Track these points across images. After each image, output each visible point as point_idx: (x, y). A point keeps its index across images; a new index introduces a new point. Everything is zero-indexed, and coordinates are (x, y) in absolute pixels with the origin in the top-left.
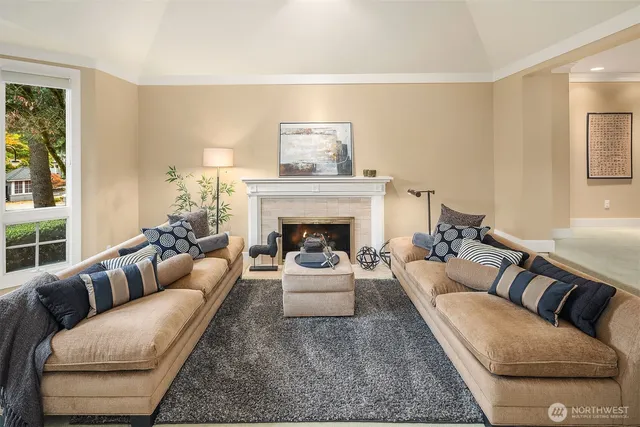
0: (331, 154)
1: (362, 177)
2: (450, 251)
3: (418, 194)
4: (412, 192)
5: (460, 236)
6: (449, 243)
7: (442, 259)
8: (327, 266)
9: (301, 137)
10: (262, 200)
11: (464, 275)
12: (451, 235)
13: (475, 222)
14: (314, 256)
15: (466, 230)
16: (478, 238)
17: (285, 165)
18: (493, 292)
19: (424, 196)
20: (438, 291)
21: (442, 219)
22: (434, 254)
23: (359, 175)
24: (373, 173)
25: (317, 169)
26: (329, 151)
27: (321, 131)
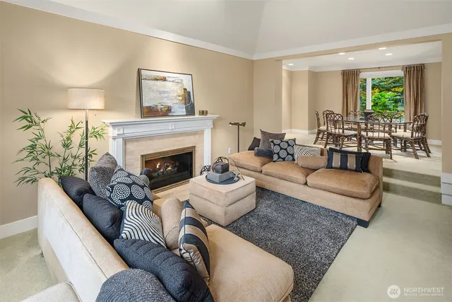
1: (199, 116)
2: (289, 154)
7: (285, 159)
9: (159, 83)
10: (126, 141)
12: (283, 145)
17: (146, 107)
20: (305, 175)
22: (279, 157)
23: (197, 114)
24: (206, 113)
25: (172, 110)
26: (179, 96)
27: (173, 79)
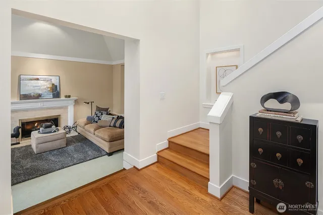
1: (64, 98)
2: (99, 119)
3: (88, 103)
4: (86, 103)
5: (102, 114)
6: (99, 117)
7: (97, 122)
8: (55, 131)
9: (33, 82)
11: (102, 124)
12: (99, 114)
13: (106, 110)
14: (48, 130)
15: (104, 112)
16: (107, 114)
17: (23, 95)
18: (110, 126)
19: (90, 103)
20: (95, 130)
21: (96, 110)
22: (94, 121)
23: (63, 97)
24: (69, 96)
25: (42, 96)
26: (48, 88)
27: (44, 79)
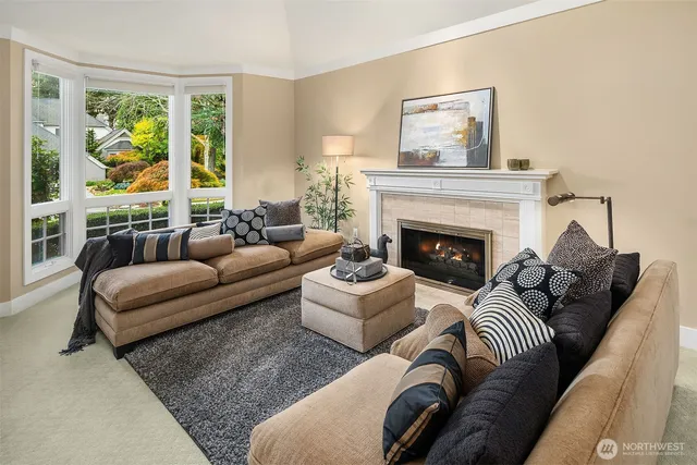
0: (460, 136)
1: (506, 171)
9: (425, 116)
10: (383, 195)
17: (405, 153)
23: (502, 168)
24: (524, 165)
25: (441, 158)
26: (458, 133)
27: (450, 105)
